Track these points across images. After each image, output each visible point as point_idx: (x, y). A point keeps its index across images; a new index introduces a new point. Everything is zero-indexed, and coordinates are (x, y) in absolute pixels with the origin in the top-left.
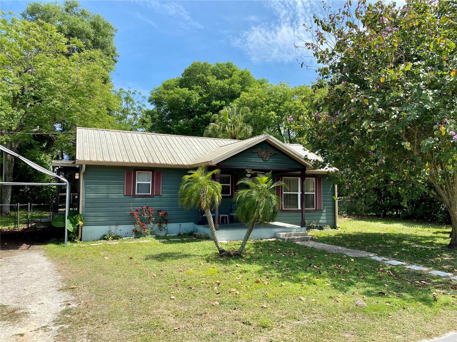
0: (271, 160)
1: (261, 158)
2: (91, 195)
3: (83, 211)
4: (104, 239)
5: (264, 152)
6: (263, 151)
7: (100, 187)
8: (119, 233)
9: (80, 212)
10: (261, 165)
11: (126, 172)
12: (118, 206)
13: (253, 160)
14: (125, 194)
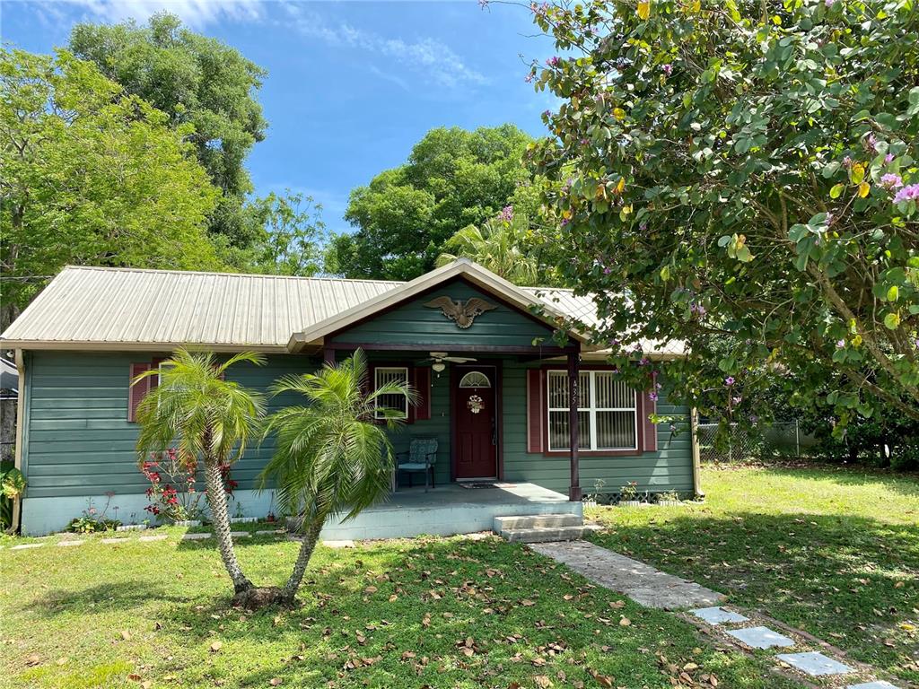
0: (480, 327)
1: (451, 321)
2: (46, 424)
3: (23, 463)
4: (73, 530)
5: (458, 308)
6: (457, 304)
7: (69, 402)
8: (111, 515)
9: (18, 465)
10: (453, 339)
11: (132, 366)
12: (113, 449)
13: (430, 327)
14: (130, 420)
